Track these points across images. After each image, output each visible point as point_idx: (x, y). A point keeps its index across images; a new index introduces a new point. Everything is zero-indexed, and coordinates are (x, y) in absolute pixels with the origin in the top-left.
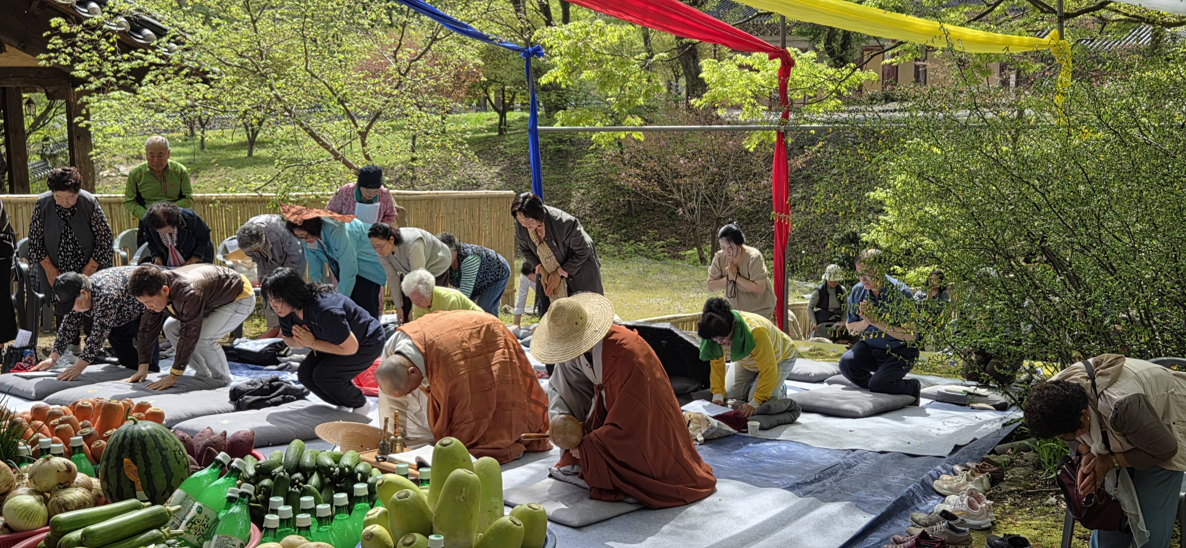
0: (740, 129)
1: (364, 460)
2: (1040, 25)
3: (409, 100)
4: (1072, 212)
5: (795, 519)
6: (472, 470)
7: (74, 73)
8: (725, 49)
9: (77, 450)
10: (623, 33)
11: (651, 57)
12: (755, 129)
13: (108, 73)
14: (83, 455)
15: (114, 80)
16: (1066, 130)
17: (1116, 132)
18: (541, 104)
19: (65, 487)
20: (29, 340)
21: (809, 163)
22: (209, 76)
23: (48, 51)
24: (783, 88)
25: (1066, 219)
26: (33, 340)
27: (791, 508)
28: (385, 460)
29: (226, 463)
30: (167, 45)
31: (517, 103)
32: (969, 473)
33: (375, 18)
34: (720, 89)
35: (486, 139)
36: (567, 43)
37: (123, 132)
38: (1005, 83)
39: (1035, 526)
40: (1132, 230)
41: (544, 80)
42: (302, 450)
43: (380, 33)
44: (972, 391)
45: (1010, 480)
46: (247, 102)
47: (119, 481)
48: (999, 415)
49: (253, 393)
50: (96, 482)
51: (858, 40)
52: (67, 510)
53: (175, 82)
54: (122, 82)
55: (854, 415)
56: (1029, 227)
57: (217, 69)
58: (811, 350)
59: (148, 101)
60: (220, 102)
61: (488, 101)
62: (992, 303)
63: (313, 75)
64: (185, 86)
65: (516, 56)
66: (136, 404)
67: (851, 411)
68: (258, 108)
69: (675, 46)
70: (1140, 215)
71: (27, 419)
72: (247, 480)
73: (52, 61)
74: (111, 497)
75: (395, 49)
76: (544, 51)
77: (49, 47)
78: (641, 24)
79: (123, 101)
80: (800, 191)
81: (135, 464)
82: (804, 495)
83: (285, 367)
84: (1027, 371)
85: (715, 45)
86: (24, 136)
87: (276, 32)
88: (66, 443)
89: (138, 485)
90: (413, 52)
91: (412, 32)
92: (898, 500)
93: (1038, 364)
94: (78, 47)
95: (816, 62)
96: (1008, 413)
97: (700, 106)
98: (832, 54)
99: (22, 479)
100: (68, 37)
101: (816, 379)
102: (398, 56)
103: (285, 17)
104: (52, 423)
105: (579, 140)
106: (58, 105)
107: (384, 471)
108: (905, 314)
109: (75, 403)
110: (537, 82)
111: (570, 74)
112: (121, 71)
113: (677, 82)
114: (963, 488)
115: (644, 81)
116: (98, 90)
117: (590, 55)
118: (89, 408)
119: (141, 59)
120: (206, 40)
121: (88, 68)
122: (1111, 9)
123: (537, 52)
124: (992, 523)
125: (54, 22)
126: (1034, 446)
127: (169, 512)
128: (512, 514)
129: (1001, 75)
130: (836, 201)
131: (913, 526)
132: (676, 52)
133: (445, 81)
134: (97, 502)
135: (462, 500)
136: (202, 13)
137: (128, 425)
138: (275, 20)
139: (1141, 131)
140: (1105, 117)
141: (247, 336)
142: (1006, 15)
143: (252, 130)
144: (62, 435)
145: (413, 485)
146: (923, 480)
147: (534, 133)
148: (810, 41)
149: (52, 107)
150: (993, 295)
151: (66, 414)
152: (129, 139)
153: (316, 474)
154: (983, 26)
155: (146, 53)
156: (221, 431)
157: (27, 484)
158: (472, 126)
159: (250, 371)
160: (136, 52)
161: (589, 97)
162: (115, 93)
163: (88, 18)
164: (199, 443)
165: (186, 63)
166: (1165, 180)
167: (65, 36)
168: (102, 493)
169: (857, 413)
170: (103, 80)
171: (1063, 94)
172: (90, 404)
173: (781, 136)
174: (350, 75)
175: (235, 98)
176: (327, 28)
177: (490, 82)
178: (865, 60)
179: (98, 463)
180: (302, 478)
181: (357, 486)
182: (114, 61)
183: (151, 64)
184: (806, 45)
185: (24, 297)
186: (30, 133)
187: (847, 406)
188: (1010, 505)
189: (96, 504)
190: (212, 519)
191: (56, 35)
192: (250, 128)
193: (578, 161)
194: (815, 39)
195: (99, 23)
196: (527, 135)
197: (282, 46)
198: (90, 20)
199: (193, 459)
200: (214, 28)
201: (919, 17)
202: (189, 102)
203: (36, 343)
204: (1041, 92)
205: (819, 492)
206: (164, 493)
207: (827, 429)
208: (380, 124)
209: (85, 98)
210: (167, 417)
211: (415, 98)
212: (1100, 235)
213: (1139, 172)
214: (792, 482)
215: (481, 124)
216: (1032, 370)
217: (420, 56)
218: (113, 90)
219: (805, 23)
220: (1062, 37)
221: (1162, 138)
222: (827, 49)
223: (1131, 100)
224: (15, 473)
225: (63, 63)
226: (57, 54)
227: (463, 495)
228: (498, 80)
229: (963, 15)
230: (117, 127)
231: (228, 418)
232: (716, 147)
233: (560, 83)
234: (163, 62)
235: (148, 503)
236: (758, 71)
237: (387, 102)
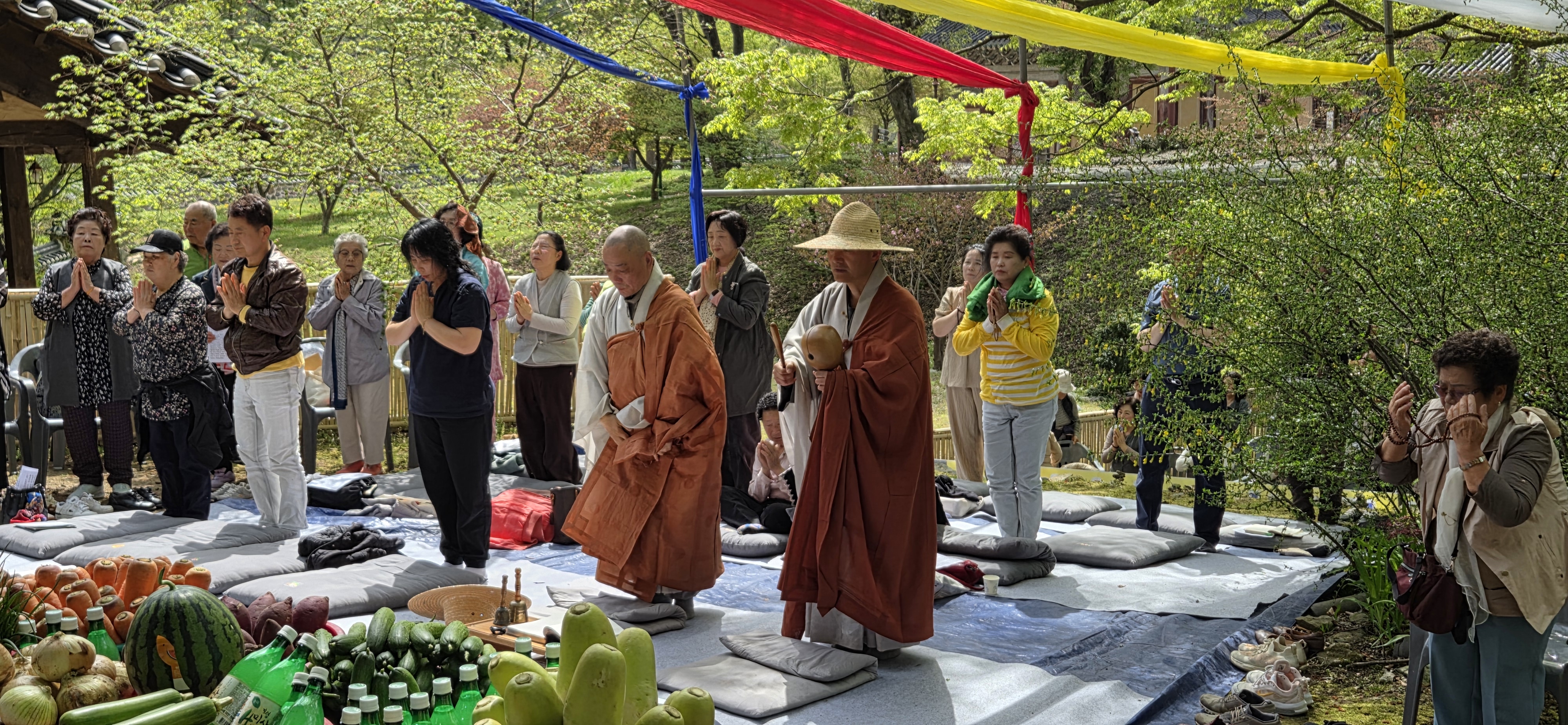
0: (968, 189)
1: (474, 633)
2: (1361, 47)
3: (532, 157)
4: (1408, 294)
5: (1048, 705)
6: (615, 645)
7: (91, 128)
8: (948, 84)
9: (96, 626)
10: (813, 66)
11: (851, 96)
12: (989, 189)
13: (136, 128)
14: (104, 631)
15: (143, 136)
16: (1397, 186)
17: (1463, 188)
18: (708, 159)
19: (80, 675)
20: (34, 480)
21: (1062, 232)
22: (268, 129)
23: (58, 100)
24: (1025, 135)
25: (1399, 303)
26: (41, 479)
27: (1042, 690)
28: (503, 632)
29: (292, 641)
30: (213, 89)
31: (676, 159)
32: (1277, 640)
33: (486, 51)
34: (943, 137)
35: (636, 206)
36: (739, 79)
37: (157, 205)
38: (1319, 123)
39: (1366, 710)
40: (1487, 316)
41: (710, 129)
42: (391, 621)
43: (493, 70)
44: (1280, 532)
45: (1332, 650)
46: (319, 163)
47: (150, 666)
48: (1317, 563)
49: (329, 546)
50: (120, 667)
51: (1125, 70)
52: (83, 705)
53: (225, 138)
54: (154, 139)
55: (1123, 564)
56: (1350, 314)
57: (279, 120)
58: (1066, 480)
59: (189, 164)
60: (284, 164)
61: (637, 158)
62: (1304, 414)
63: (405, 126)
64: (237, 144)
65: (674, 97)
66: (173, 563)
67: (1120, 560)
68: (335, 170)
69: (883, 81)
70: (1497, 296)
71: (30, 586)
72: (319, 663)
73: (62, 113)
74: (141, 687)
75: (512, 90)
76: (709, 90)
77: (59, 93)
78: (837, 53)
79: (156, 164)
80: (1051, 269)
81: (172, 642)
82: (1059, 672)
83: (371, 511)
84: (1353, 505)
85: (936, 79)
86: (28, 211)
87: (356, 70)
88: (82, 616)
89: (176, 670)
90: (536, 93)
91: (536, 68)
92: (1184, 678)
93: (1368, 495)
94: (97, 94)
95: (1069, 100)
96: (1329, 560)
97: (917, 160)
98: (1090, 88)
99: (23, 665)
100: (84, 81)
101: (1073, 519)
102: (516, 100)
103: (368, 51)
104: (62, 589)
105: (758, 205)
106: (72, 170)
107: (499, 648)
108: (1190, 431)
109: (93, 564)
110: (700, 131)
111: (743, 120)
112: (153, 125)
113: (886, 127)
114: (1269, 661)
115: (842, 129)
116: (124, 150)
117: (770, 95)
118: (112, 569)
119: (180, 108)
120: (265, 82)
121: (110, 121)
122: (1456, 25)
123: (700, 92)
124: (1309, 706)
125: (66, 61)
126: (1363, 604)
127: (216, 705)
128: (668, 703)
129: (1314, 113)
130: (1096, 283)
131: (1203, 711)
132: (884, 88)
133: (580, 131)
134: (122, 693)
135: (601, 685)
136: (259, 47)
137: (162, 591)
138: (355, 54)
139: (1497, 186)
140: (1448, 169)
141: (321, 471)
142: (1320, 34)
143: (328, 199)
144: (76, 605)
145: (538, 666)
146: (1216, 651)
147: (697, 198)
148: (1061, 72)
149: (65, 173)
150: (1305, 404)
151: (81, 577)
152: (166, 213)
153: (409, 653)
154: (1287, 48)
155: (186, 101)
156: (285, 597)
157: (30, 670)
158: (617, 189)
159: (326, 517)
160: (173, 99)
161: (770, 149)
162: (145, 153)
163: (109, 56)
164: (256, 613)
165: (239, 113)
166: (1530, 250)
167: (79, 80)
168: (128, 682)
169: (1129, 562)
170: (129, 137)
171: (1392, 138)
172: (113, 564)
173: (1023, 197)
174: (454, 126)
175: (304, 158)
176: (423, 64)
177: (639, 131)
178: (1134, 96)
179: (123, 641)
180: (391, 659)
181: (463, 668)
182: (144, 111)
183: (193, 115)
184: (1055, 77)
185: (28, 422)
186: (36, 207)
187: (1116, 554)
188: (1333, 682)
189: (121, 697)
190: (273, 714)
191: (68, 78)
192: (324, 196)
193: (758, 233)
194: (1068, 68)
195: (124, 62)
196: (689, 202)
197: (364, 89)
198: (113, 59)
199: (248, 634)
200: (275, 67)
201: (1205, 38)
202: (243, 164)
203: (44, 484)
204: (1363, 136)
205: (1079, 668)
206: (210, 681)
207: (1088, 584)
208: (496, 189)
209: (106, 161)
210: (215, 579)
211: (540, 154)
212: (1445, 323)
213: (1495, 240)
214: (1042, 656)
215: (629, 186)
216: (1361, 502)
217: (546, 100)
218: (143, 150)
219: (1054, 48)
220: (1391, 63)
221: (1524, 195)
222: (1084, 82)
223: (1483, 145)
224: (14, 656)
225: (77, 114)
226: (70, 103)
227: (603, 678)
228: (650, 128)
229: (1262, 34)
230: (148, 199)
231: (296, 580)
232: (939, 213)
233: (732, 132)
234: (209, 112)
235: (189, 694)
236: (992, 113)
237: (503, 160)
